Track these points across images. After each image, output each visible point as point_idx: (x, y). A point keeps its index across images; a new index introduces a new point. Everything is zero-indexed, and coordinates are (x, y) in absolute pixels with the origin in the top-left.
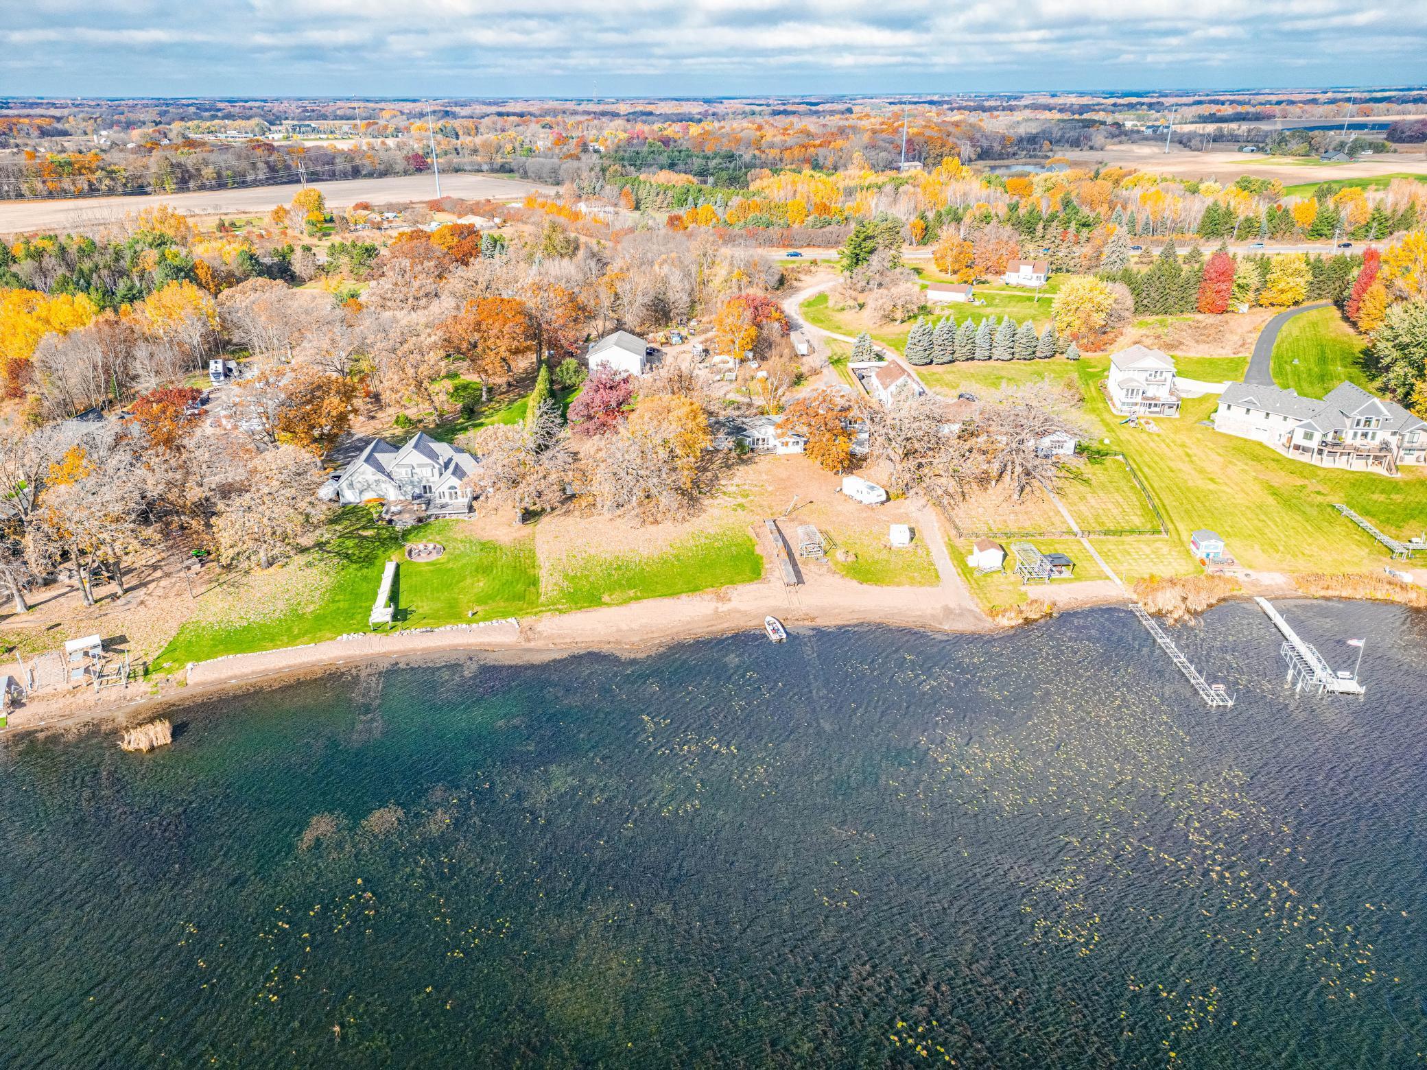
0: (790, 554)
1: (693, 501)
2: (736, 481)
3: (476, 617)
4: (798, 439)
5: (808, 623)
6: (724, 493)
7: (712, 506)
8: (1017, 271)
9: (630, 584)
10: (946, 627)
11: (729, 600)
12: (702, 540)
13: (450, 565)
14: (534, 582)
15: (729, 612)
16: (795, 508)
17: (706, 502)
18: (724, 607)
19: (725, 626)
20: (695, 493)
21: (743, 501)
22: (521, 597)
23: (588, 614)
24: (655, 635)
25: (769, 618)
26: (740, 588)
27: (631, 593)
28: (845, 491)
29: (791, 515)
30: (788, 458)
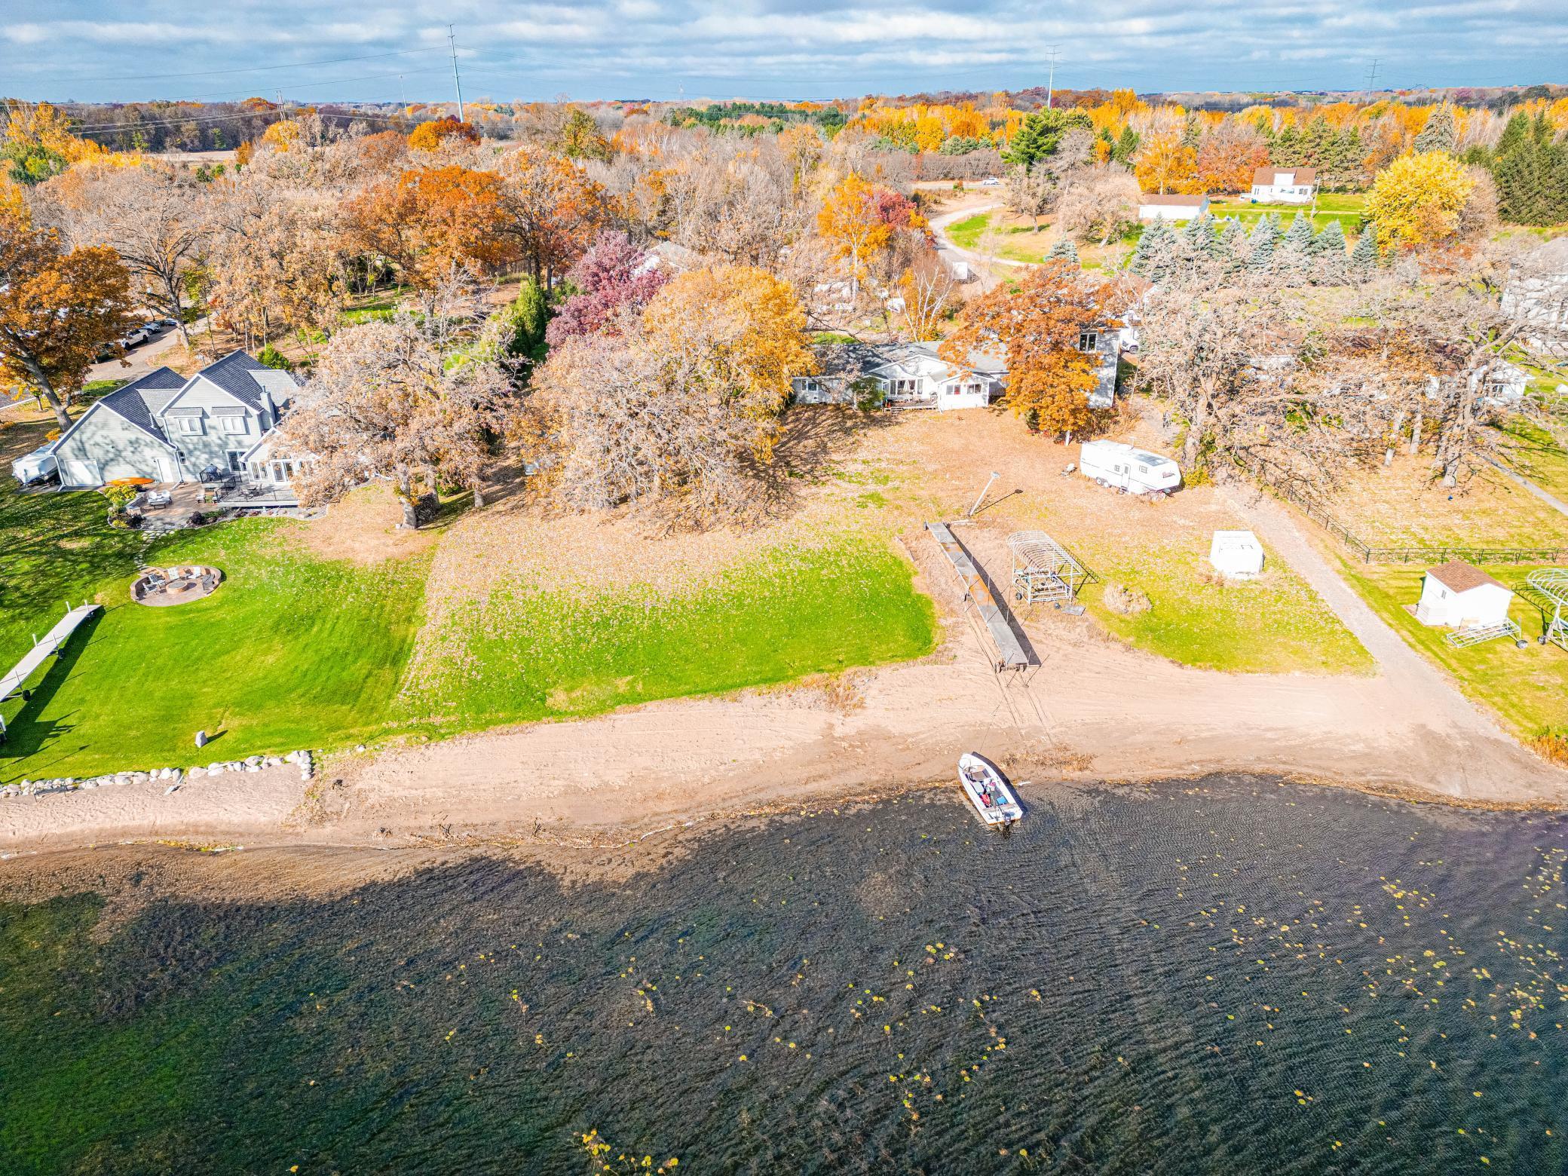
0: (996, 595)
1: (776, 490)
2: (862, 454)
3: (214, 747)
4: (979, 380)
5: (1071, 773)
6: (839, 475)
7: (815, 497)
8: (1271, 182)
9: (622, 660)
10: (1454, 790)
11: (861, 705)
12: (795, 564)
13: (220, 614)
14: (396, 656)
15: (863, 739)
16: (986, 504)
17: (803, 492)
18: (847, 726)
19: (852, 779)
20: (782, 474)
21: (879, 489)
22: (349, 694)
23: (505, 742)
24: (667, 806)
25: (968, 761)
26: (886, 673)
27: (622, 684)
28: (1085, 470)
29: (981, 514)
30: (960, 416)
